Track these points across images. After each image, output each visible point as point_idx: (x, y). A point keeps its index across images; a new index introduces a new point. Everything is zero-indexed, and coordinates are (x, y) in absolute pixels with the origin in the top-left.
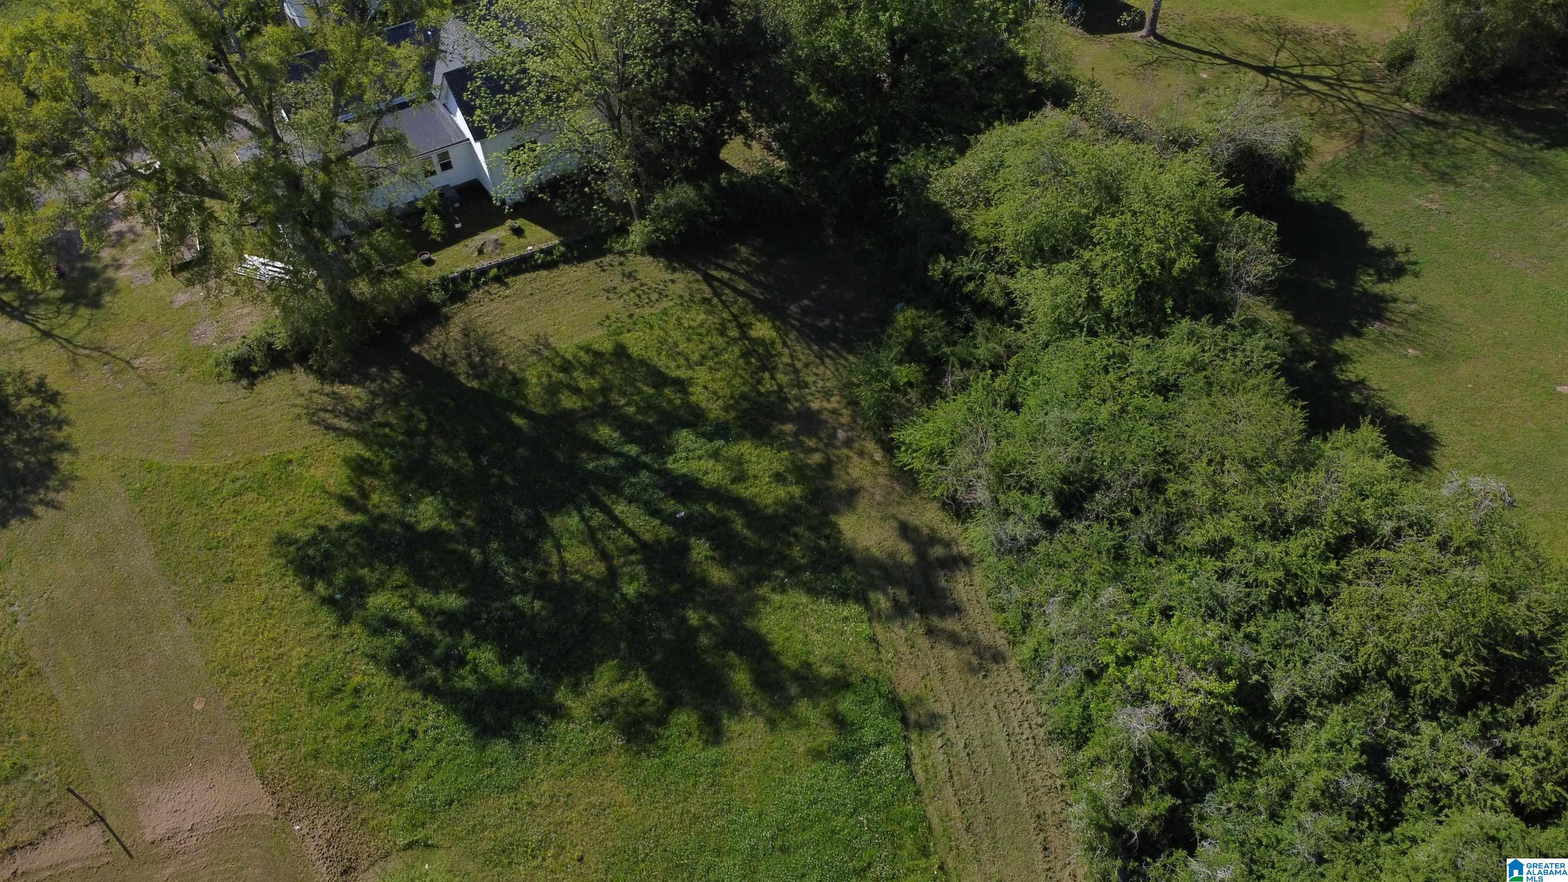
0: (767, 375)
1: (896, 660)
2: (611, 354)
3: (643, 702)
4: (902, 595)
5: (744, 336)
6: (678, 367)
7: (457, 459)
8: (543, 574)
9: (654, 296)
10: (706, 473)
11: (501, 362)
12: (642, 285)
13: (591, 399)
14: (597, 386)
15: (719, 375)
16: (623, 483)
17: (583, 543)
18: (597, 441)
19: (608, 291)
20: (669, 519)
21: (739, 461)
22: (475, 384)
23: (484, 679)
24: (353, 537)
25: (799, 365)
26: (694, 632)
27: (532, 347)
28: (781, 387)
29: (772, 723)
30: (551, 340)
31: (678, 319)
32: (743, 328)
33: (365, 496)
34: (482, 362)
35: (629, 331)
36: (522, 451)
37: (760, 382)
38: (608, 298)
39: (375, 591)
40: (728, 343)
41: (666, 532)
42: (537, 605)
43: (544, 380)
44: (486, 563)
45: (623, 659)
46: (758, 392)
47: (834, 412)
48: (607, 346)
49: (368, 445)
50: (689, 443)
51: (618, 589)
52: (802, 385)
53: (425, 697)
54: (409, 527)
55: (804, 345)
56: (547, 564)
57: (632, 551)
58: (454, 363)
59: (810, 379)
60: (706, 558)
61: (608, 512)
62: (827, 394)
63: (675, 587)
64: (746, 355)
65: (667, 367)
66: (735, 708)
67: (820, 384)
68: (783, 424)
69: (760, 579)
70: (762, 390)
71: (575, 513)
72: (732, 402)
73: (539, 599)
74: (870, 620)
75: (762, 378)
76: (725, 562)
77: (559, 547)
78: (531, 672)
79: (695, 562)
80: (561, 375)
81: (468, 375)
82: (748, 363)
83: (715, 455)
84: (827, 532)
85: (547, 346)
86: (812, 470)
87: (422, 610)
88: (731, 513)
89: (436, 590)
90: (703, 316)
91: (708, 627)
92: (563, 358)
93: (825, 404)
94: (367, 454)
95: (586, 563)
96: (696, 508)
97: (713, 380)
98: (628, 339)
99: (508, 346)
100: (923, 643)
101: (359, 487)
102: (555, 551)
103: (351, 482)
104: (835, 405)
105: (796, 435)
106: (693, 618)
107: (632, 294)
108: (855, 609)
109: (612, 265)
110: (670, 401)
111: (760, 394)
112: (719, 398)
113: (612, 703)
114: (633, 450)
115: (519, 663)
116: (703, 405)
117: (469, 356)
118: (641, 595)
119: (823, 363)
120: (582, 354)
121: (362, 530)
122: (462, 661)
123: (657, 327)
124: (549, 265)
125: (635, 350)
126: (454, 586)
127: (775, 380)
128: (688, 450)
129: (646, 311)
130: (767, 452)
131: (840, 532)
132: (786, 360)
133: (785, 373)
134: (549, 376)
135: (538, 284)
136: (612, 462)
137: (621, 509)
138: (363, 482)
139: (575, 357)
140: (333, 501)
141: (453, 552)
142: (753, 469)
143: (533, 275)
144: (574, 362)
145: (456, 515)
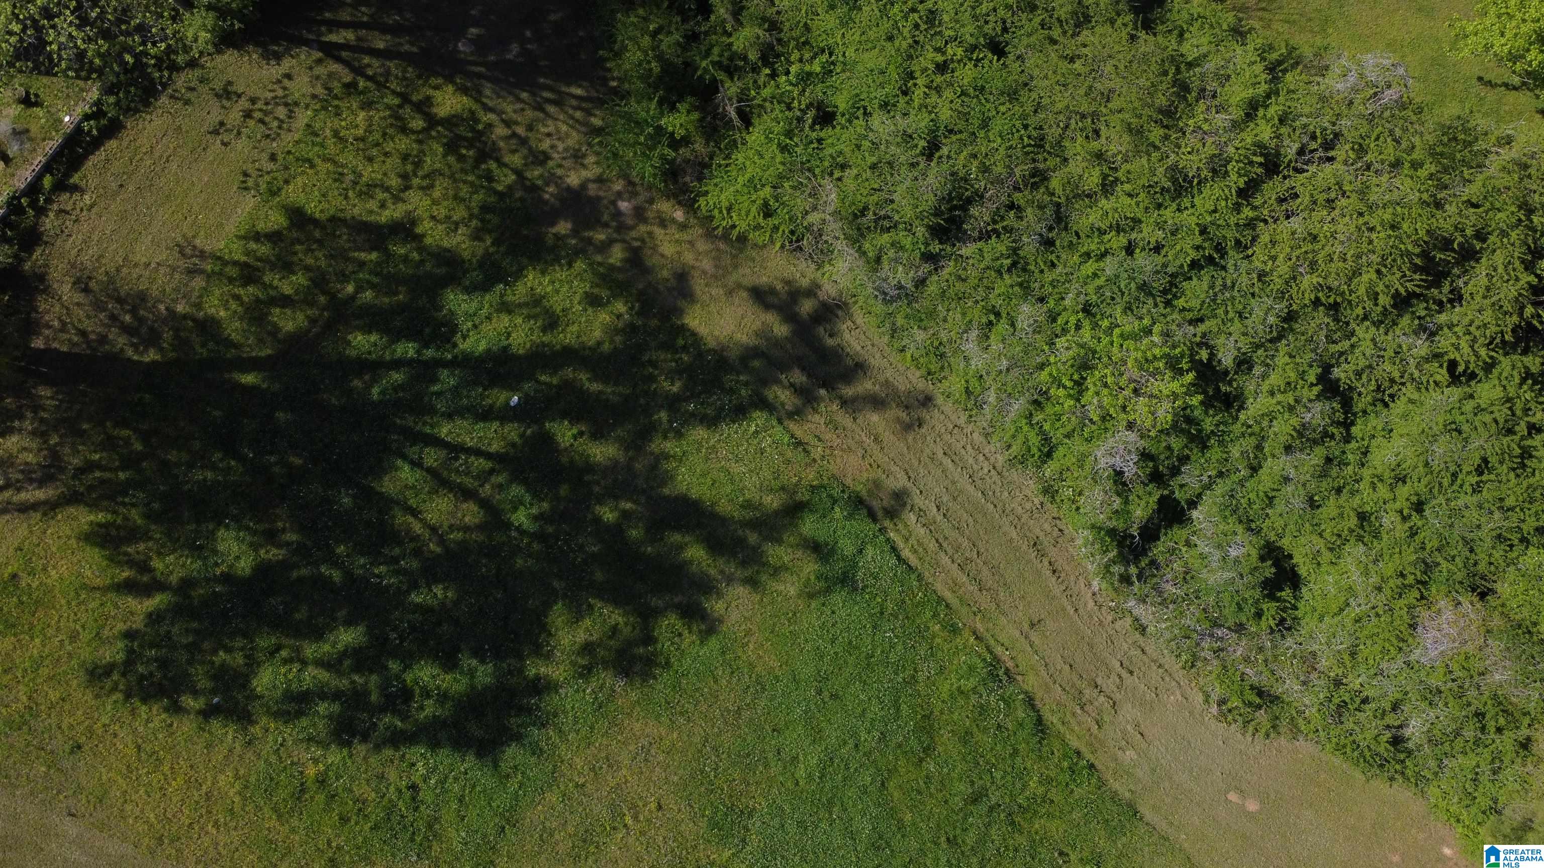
0: (493, 165)
1: (828, 452)
2: (289, 229)
3: (615, 629)
4: (798, 377)
5: (432, 121)
6: (383, 206)
7: (214, 468)
8: (417, 553)
9: (281, 112)
10: (509, 335)
11: (162, 307)
12: (253, 101)
13: (312, 304)
14: (305, 282)
15: (437, 194)
16: (426, 399)
17: (434, 492)
18: (359, 358)
19: (216, 132)
20: (505, 415)
21: (536, 301)
22: (152, 356)
23: (443, 697)
24: (173, 624)
25: (520, 131)
26: (617, 531)
27: (182, 264)
28: (519, 173)
29: (753, 583)
30: (198, 242)
31: (336, 134)
32: (423, 107)
33: (144, 567)
34: (141, 320)
35: (287, 182)
36: (281, 416)
37: (489, 177)
38: (225, 144)
39: (253, 672)
40: (420, 142)
41: (513, 432)
42: (438, 590)
43: (233, 305)
44: (348, 575)
45: (565, 596)
46: (496, 192)
47: (600, 180)
48: (276, 220)
49: (94, 506)
50: (464, 306)
51: (508, 525)
52: (541, 158)
53: (397, 749)
54: (227, 578)
55: (511, 98)
56: (415, 538)
57: (492, 471)
58: (103, 339)
59: (545, 145)
60: (575, 437)
61: (437, 442)
62: (577, 157)
63: (564, 490)
64: (451, 147)
65: (371, 212)
66: (706, 587)
67: (561, 147)
68: (553, 224)
69: (646, 432)
70: (500, 188)
71: (399, 462)
72: (474, 223)
73: (437, 581)
74: (780, 422)
75: (489, 171)
76: (597, 435)
77: (414, 513)
78: (483, 661)
79: (566, 449)
80: (250, 289)
81: (135, 346)
82: (461, 158)
83: (505, 308)
84: (681, 342)
85: (202, 255)
86: (620, 270)
87: (320, 663)
88: (568, 373)
89: (318, 635)
90: (362, 115)
91: (625, 514)
92: (235, 263)
93: (585, 174)
94: (101, 517)
95: (452, 514)
96: (527, 386)
97: (435, 202)
98: (293, 194)
99: (152, 281)
100: (845, 420)
101: (127, 563)
102: (411, 519)
103: (112, 560)
104: (597, 170)
105: (575, 232)
106: (608, 515)
107: (251, 123)
108: (759, 418)
109: (192, 89)
110: (406, 259)
111: (501, 195)
112: (457, 224)
113: (587, 648)
114: (408, 349)
115: (468, 662)
116: (446, 244)
117: (113, 318)
118: (536, 518)
119: (547, 115)
120: (253, 245)
121: (178, 611)
122: (407, 694)
123: (317, 161)
124: (112, 129)
125: (314, 207)
126: (334, 619)
127: (506, 165)
128: (469, 316)
129: (288, 139)
130: (561, 274)
131: (694, 334)
132: (500, 131)
133: (514, 152)
134: (237, 297)
135: (116, 166)
136: (397, 377)
137: (444, 431)
138: (126, 554)
139: (247, 253)
140: (112, 595)
141: (300, 580)
142: (557, 303)
143: (100, 156)
144: (251, 261)
145: (271, 537)
